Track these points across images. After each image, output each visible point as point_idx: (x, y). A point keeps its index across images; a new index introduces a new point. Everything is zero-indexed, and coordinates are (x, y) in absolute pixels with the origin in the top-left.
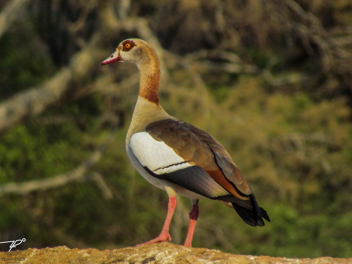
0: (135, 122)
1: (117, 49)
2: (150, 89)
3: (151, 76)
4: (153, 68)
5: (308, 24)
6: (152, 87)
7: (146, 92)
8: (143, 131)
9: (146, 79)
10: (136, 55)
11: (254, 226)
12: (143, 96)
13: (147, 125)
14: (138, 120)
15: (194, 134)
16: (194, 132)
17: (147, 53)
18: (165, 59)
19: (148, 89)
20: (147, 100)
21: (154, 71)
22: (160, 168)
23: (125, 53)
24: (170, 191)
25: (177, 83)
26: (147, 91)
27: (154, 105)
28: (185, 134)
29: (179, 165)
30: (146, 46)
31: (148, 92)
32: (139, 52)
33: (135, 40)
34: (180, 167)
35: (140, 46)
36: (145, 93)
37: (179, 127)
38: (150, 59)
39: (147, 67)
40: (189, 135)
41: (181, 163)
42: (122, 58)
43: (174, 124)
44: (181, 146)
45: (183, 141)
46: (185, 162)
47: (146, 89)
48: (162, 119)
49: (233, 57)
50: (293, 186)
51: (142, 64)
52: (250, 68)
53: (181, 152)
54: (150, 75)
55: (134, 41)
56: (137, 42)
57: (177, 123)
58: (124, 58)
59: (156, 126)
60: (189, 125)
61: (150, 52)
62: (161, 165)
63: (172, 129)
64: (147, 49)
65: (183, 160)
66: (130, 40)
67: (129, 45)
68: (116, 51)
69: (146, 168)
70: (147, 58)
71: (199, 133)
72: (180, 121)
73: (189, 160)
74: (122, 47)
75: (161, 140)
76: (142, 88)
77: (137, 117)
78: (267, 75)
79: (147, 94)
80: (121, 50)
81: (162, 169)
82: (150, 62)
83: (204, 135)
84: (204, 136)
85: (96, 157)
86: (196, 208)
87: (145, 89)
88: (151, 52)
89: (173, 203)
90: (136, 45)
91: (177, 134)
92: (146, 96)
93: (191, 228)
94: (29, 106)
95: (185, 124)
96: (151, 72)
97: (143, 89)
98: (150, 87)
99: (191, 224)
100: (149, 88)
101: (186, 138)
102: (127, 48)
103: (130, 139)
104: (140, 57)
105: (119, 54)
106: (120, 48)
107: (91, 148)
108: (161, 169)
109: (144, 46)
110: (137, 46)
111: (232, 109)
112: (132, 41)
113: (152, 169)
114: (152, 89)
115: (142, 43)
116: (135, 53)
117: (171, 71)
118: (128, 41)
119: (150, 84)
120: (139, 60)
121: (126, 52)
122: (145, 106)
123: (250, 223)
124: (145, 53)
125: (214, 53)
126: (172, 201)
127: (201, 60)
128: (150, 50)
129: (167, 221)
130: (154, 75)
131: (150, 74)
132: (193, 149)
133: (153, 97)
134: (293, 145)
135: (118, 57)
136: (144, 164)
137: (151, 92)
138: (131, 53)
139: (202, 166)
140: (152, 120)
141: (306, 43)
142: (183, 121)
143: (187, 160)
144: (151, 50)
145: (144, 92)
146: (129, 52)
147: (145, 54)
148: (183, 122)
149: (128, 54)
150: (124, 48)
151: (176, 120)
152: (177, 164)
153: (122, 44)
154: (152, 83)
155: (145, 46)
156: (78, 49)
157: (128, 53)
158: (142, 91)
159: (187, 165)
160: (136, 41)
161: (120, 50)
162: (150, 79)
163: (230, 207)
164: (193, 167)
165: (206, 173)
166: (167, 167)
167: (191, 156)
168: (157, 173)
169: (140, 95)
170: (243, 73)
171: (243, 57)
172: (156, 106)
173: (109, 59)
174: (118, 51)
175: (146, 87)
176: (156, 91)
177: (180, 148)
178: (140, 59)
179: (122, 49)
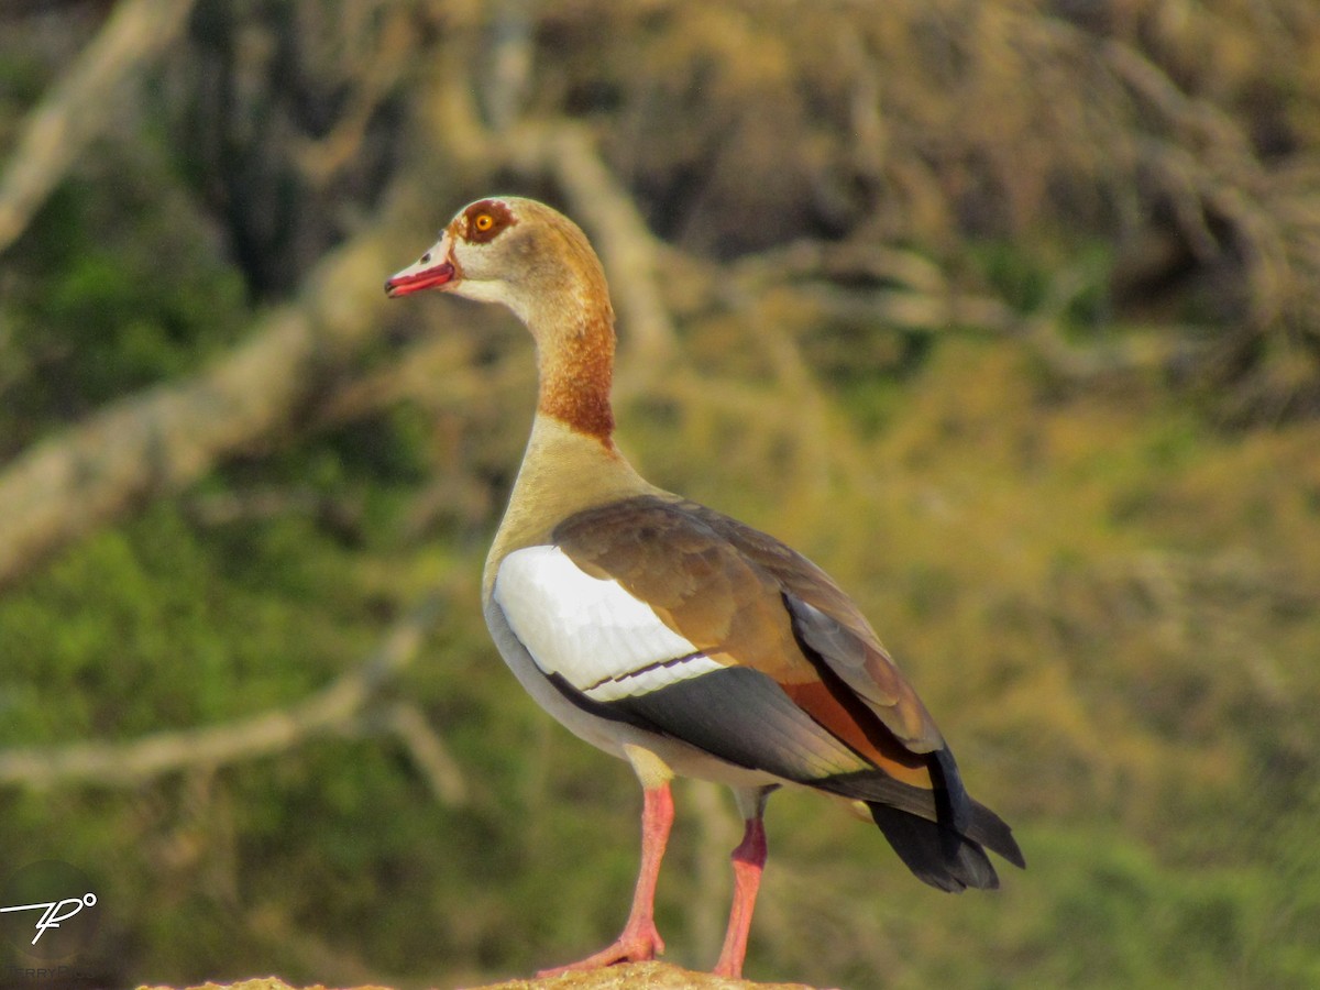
0: (519, 509)
1: (446, 233)
2: (579, 383)
3: (577, 333)
4: (583, 302)
5: (1200, 144)
6: (583, 375)
7: (562, 397)
8: (542, 543)
9: (559, 347)
10: (512, 262)
11: (956, 891)
12: (551, 413)
13: (558, 520)
14: (531, 498)
15: (732, 550)
16: (733, 540)
17: (551, 249)
18: (661, 278)
19: (571, 385)
20: (566, 427)
21: (588, 311)
22: (608, 679)
23: (472, 248)
24: (648, 764)
25: (708, 366)
26: (565, 392)
27: (592, 443)
28: (696, 549)
29: (680, 664)
30: (550, 225)
31: (570, 395)
32: (524, 249)
33: (512, 203)
34: (682, 672)
35: (528, 224)
36: (561, 400)
37: (677, 523)
38: (564, 271)
39: (557, 300)
40: (712, 554)
41: (686, 658)
42: (460, 268)
43: (661, 515)
44: (684, 597)
45: (691, 578)
46: (699, 654)
47: (562, 385)
48: (617, 496)
49: (916, 269)
50: (1143, 754)
51: (539, 292)
52: (984, 310)
53: (681, 616)
54: (572, 331)
55: (508, 207)
56: (520, 208)
57: (671, 511)
58: (467, 268)
59: (593, 522)
60: (719, 518)
61: (564, 247)
62: (611, 666)
63: (648, 534)
64: (555, 234)
65: (690, 648)
66: (495, 200)
67: (488, 220)
68: (441, 239)
69: (557, 681)
70: (553, 266)
71: (753, 544)
72: (686, 502)
73: (715, 645)
74: (465, 225)
75: (609, 576)
76: (549, 382)
77: (528, 488)
78: (1048, 334)
79: (567, 403)
80: (461, 235)
81: (618, 680)
82: (566, 280)
83: (772, 550)
84: (769, 555)
85: (402, 648)
86: (755, 831)
87: (556, 386)
88: (569, 243)
89: (657, 809)
90: (514, 223)
91: (667, 548)
92: (564, 411)
93: (738, 907)
94: (155, 453)
95: (703, 515)
96: (575, 317)
97: (550, 386)
98: (579, 377)
99: (739, 893)
100: (575, 379)
101: (703, 566)
102: (480, 232)
103: (497, 570)
104: (528, 267)
105: (451, 253)
106: (457, 229)
107: (382, 611)
108: (613, 681)
109: (542, 226)
110: (518, 225)
111: (918, 461)
112: (501, 206)
113: (577, 683)
114: (585, 381)
115: (536, 213)
116: (507, 254)
117: (681, 322)
118: (488, 204)
119: (576, 363)
120: (525, 279)
121: (478, 247)
122: (561, 449)
123: (940, 880)
124: (548, 250)
125: (848, 256)
126: (655, 803)
127: (797, 279)
128: (567, 239)
129: (644, 882)
130: (587, 329)
131: (573, 327)
132: (728, 607)
133: (590, 415)
134: (1140, 595)
135: (448, 264)
136: (550, 667)
137: (581, 393)
138: (493, 252)
139: (761, 670)
140: (578, 501)
141: (1191, 216)
142: (695, 504)
143: (705, 646)
144: (570, 238)
145: (555, 398)
146: (487, 248)
147: (546, 256)
148: (696, 507)
149: (483, 254)
150: (469, 230)
151: (672, 501)
152: (669, 663)
153: (463, 215)
154: (585, 362)
155: (546, 226)
156: (335, 239)
157: (482, 249)
158: (548, 392)
159: (706, 665)
160: (515, 205)
161: (457, 236)
162: (576, 346)
163: (864, 819)
164: (731, 671)
165: (779, 691)
166: (634, 674)
167: (721, 631)
168: (600, 695)
169: (542, 408)
170: (955, 328)
171: (951, 269)
172: (601, 447)
173: (415, 269)
174: (450, 240)
175: (564, 379)
176: (600, 390)
177: (681, 602)
178: (529, 272)
179: (464, 233)
